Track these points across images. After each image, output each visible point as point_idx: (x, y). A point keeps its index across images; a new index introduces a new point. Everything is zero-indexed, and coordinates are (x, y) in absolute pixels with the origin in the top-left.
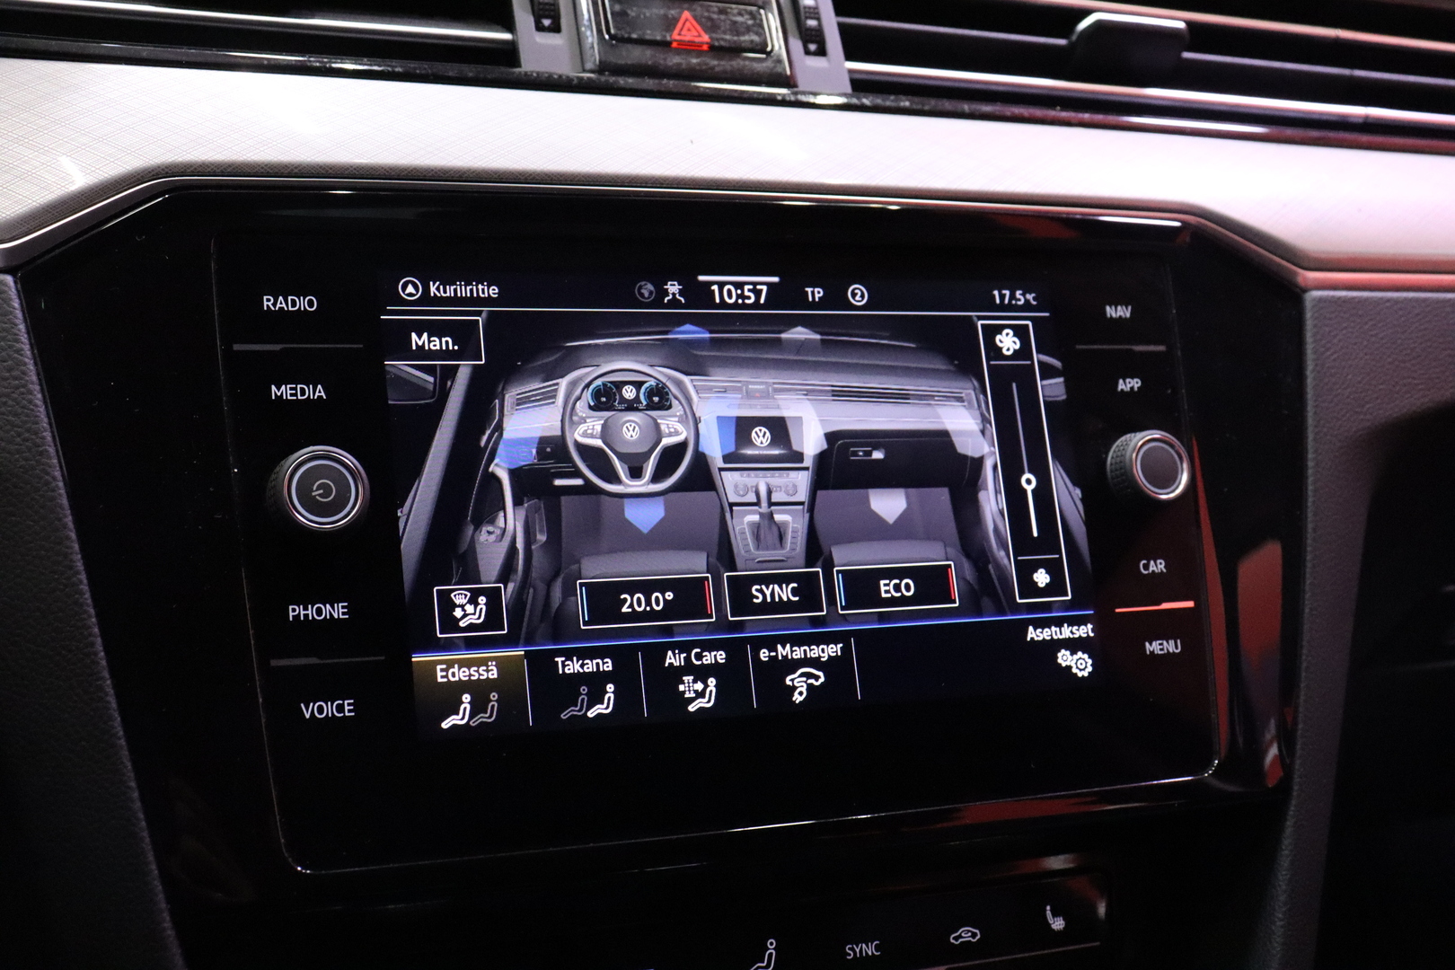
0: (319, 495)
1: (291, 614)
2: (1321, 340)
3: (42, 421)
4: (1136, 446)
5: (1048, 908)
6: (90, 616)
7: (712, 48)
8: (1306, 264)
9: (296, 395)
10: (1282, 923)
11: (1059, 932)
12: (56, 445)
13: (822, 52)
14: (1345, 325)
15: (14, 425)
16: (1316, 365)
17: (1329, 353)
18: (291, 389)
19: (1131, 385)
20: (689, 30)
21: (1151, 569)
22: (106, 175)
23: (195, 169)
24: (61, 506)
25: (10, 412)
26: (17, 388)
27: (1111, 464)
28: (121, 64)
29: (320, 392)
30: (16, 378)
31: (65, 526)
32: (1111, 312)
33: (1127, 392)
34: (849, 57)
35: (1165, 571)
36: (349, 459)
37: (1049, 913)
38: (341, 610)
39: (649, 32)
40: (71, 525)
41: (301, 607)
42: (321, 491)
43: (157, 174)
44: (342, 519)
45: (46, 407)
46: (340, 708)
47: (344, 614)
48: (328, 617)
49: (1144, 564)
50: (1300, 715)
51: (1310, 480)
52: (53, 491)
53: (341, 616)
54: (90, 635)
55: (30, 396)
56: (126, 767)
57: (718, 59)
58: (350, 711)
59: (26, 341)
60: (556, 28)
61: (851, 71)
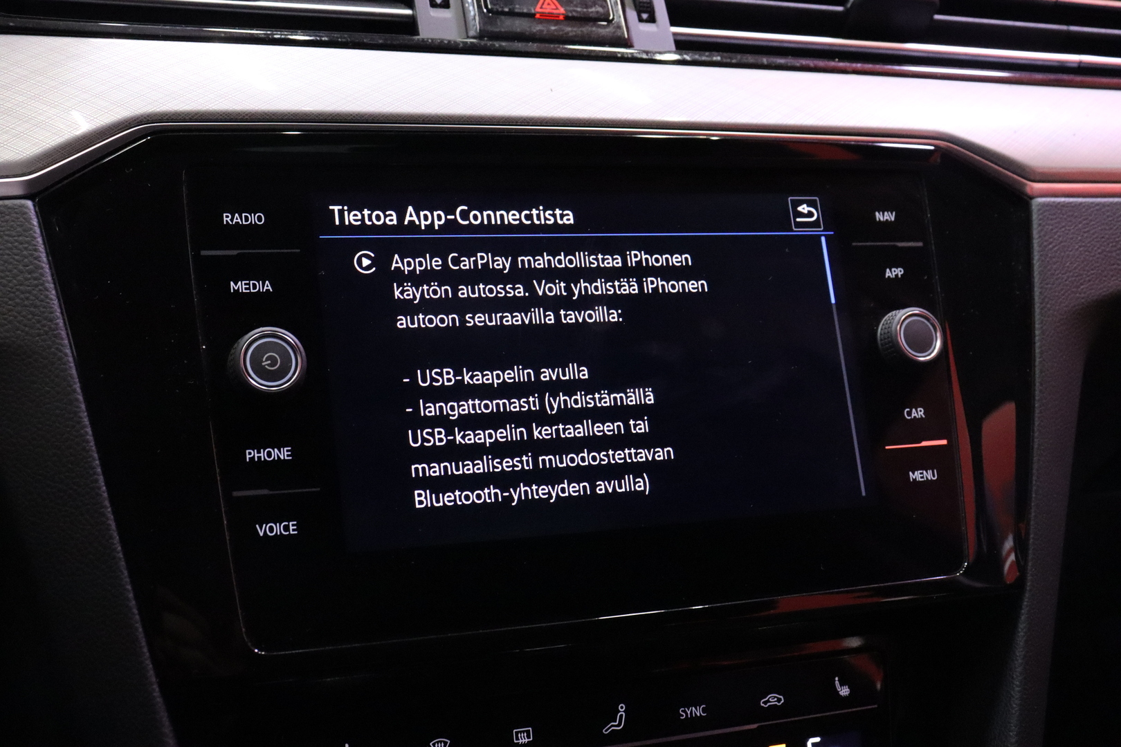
0: (268, 365)
1: (248, 456)
2: (1045, 236)
3: (56, 311)
4: (900, 320)
5: (837, 679)
6: (94, 460)
7: (567, 18)
8: (1032, 178)
9: (249, 289)
10: (1017, 689)
11: (846, 697)
12: (66, 329)
13: (652, 19)
14: (1063, 224)
15: (33, 314)
16: (1041, 255)
17: (1051, 246)
18: (245, 284)
19: (896, 273)
20: (549, 4)
21: (913, 415)
22: (102, 123)
23: (170, 117)
24: (71, 376)
25: (32, 304)
26: (36, 286)
27: (881, 334)
28: (112, 38)
29: (268, 286)
30: (35, 279)
31: (74, 391)
32: (879, 216)
33: (893, 278)
34: (673, 24)
35: (924, 416)
36: (291, 338)
37: (837, 683)
38: (286, 453)
39: (517, 6)
40: (79, 390)
41: (256, 451)
42: (269, 362)
43: (141, 121)
44: (285, 383)
45: (59, 300)
46: (286, 528)
47: (288, 456)
48: (276, 459)
49: (907, 412)
50: (1032, 527)
51: (1038, 344)
52: (64, 364)
53: (286, 458)
54: (95, 473)
55: (47, 292)
56: (123, 574)
57: (571, 27)
58: (293, 530)
59: (43, 250)
60: (446, 5)
61: (675, 34)
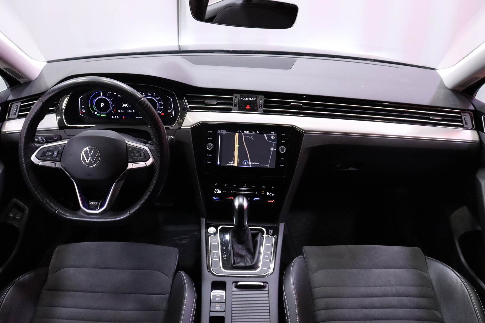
1: (207, 155)
4: (280, 148)
22: (197, 122)
29: (211, 139)
33: (283, 142)
34: (263, 108)
40: (193, 149)
42: (210, 147)
43: (201, 122)
45: (192, 140)
49: (281, 158)
58: (211, 163)
59: (191, 134)
60: (236, 107)
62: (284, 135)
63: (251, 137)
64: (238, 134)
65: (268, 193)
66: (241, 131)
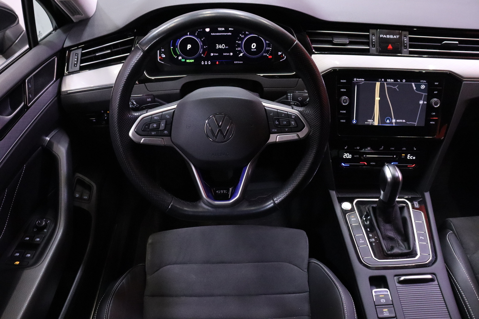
1: (341, 112)
4: (434, 100)
8: (464, 78)
13: (406, 48)
18: (343, 90)
21: (433, 114)
27: (431, 102)
29: (345, 90)
32: (435, 83)
33: (435, 93)
34: (409, 48)
36: (347, 98)
37: (414, 148)
42: (345, 101)
46: (344, 121)
48: (344, 112)
60: (374, 47)
62: (437, 83)
63: (396, 87)
64: (379, 83)
65: (408, 156)
66: (383, 80)
